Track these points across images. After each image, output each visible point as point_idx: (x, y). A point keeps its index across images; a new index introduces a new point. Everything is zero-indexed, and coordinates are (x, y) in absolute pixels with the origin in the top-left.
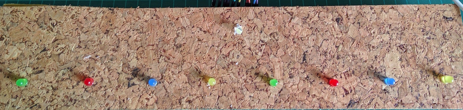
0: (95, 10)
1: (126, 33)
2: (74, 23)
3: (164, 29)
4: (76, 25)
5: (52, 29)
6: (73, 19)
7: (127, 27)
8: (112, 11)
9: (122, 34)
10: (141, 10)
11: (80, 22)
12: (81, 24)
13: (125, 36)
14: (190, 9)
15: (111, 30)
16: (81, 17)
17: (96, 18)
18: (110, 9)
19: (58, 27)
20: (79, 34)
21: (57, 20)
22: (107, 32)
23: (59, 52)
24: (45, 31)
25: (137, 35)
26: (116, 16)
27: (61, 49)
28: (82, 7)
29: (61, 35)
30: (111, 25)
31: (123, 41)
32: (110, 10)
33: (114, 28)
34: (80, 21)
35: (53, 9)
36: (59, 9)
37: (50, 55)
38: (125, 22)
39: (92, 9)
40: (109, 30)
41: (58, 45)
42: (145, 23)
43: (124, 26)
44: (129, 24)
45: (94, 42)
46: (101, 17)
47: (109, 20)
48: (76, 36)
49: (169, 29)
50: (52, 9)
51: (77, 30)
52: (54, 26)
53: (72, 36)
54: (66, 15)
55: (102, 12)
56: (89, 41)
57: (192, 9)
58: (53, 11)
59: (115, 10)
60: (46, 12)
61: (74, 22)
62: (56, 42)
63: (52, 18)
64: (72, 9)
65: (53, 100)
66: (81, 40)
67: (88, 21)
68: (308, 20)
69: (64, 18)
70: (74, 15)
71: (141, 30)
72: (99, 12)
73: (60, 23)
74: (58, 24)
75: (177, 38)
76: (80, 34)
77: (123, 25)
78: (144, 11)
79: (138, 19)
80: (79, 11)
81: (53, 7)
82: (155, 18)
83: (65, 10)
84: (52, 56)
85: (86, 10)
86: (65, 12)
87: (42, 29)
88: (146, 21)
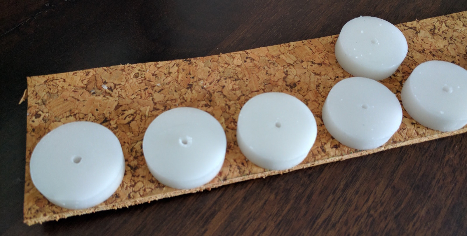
0: (166, 64)
1: (217, 84)
2: (140, 83)
3: (265, 71)
4: (143, 84)
5: (111, 94)
6: (137, 79)
7: (215, 76)
8: (189, 62)
9: (211, 85)
10: (228, 55)
11: (149, 81)
12: (151, 82)
13: (216, 87)
14: (289, 44)
15: (195, 83)
16: (148, 75)
17: (170, 73)
18: (185, 60)
19: (119, 90)
20: (150, 95)
21: (115, 82)
22: (190, 86)
23: (128, 120)
24: (100, 98)
25: (232, 83)
26: (196, 66)
27: (130, 116)
28: (146, 63)
29: (125, 99)
30: (193, 78)
31: (216, 92)
32: (185, 62)
33: (197, 80)
34: (147, 79)
35: (106, 70)
36: (114, 69)
37: (116, 125)
38: (211, 72)
39: (161, 64)
40: (192, 83)
41: (125, 112)
42: (237, 68)
43: (211, 76)
44: (216, 72)
45: (176, 100)
46: (176, 71)
47: (189, 73)
48: (148, 97)
49: (272, 69)
50: (104, 71)
51: (146, 91)
52: (112, 91)
53: (141, 98)
54: (126, 75)
55: (176, 64)
56: (167, 100)
57: (292, 44)
58: (106, 73)
59: (193, 60)
60: (96, 75)
61: (140, 81)
62: (120, 109)
63: (107, 81)
64: (133, 67)
65: (135, 183)
66: (155, 101)
67: (159, 78)
68: (436, 31)
69: (124, 78)
70: (138, 73)
71: (236, 77)
72: (171, 65)
73: (120, 86)
74: (117, 87)
75: (286, 77)
76: (153, 94)
77: (209, 76)
78: (231, 56)
79: (226, 66)
80: (143, 68)
81: (105, 68)
82: (248, 60)
83: (123, 70)
84: (119, 126)
85: (152, 66)
86: (124, 71)
87: (96, 96)
88: (238, 66)
